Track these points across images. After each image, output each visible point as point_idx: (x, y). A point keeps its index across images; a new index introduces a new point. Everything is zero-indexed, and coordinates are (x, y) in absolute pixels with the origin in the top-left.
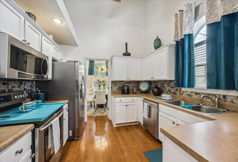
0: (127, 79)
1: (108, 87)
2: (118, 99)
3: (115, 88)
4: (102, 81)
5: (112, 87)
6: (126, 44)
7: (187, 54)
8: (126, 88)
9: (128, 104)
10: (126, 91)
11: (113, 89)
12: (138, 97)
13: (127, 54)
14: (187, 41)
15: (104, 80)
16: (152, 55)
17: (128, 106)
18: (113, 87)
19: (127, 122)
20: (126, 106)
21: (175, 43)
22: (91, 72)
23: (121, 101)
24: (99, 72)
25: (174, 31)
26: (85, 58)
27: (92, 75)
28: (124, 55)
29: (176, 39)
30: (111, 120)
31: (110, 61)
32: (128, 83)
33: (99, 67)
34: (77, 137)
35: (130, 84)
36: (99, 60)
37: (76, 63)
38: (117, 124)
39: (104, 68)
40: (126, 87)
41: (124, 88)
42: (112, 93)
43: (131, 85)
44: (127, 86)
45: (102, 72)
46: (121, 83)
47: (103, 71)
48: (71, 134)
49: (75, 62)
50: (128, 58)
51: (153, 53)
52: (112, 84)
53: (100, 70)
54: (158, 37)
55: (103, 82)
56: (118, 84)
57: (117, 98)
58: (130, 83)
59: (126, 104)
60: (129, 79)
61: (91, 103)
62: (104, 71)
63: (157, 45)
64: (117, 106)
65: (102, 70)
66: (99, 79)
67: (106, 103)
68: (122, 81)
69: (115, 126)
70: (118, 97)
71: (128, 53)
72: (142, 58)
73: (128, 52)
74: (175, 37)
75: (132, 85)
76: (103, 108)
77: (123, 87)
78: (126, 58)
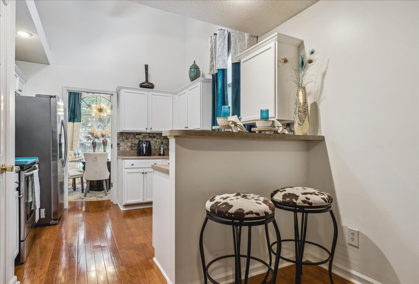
0: (147, 129)
1: (112, 145)
2: (128, 163)
3: (126, 146)
4: (99, 134)
5: (118, 144)
6: (146, 67)
7: (220, 96)
8: (144, 145)
9: (146, 170)
10: (144, 150)
11: (122, 147)
12: (165, 160)
13: (147, 85)
14: (220, 77)
15: (104, 133)
16: (186, 91)
17: (146, 173)
18: (122, 144)
19: (145, 201)
20: (143, 173)
21: (210, 77)
22: (74, 115)
23: (133, 165)
24: (94, 115)
25: (209, 59)
26: (65, 87)
27: (75, 123)
28: (142, 86)
29: (212, 72)
30: (117, 204)
31: (115, 95)
32: (150, 137)
33: (93, 105)
34: (54, 220)
35: (155, 139)
36: (93, 93)
37: (52, 99)
38: (126, 206)
39: (105, 107)
40: (144, 143)
41: (141, 146)
42: (118, 155)
43: (156, 142)
44: (146, 141)
45: (100, 116)
46: (137, 136)
47: (102, 114)
48: (44, 214)
49: (50, 97)
50: (149, 92)
51: (187, 87)
52: (118, 139)
53: (94, 112)
54: (196, 63)
55: (103, 136)
56: (131, 138)
57: (126, 161)
58: (154, 137)
59: (142, 170)
60: (151, 129)
61: (74, 179)
62: (104, 115)
63: (192, 74)
64: (126, 174)
65: (101, 110)
66: (92, 131)
67: (108, 178)
68: (139, 134)
69: (122, 209)
70: (128, 159)
71: (149, 83)
72: (175, 94)
73: (150, 81)
74: (211, 70)
75: (159, 140)
76: (101, 191)
77: (139, 145)
78: (146, 92)
